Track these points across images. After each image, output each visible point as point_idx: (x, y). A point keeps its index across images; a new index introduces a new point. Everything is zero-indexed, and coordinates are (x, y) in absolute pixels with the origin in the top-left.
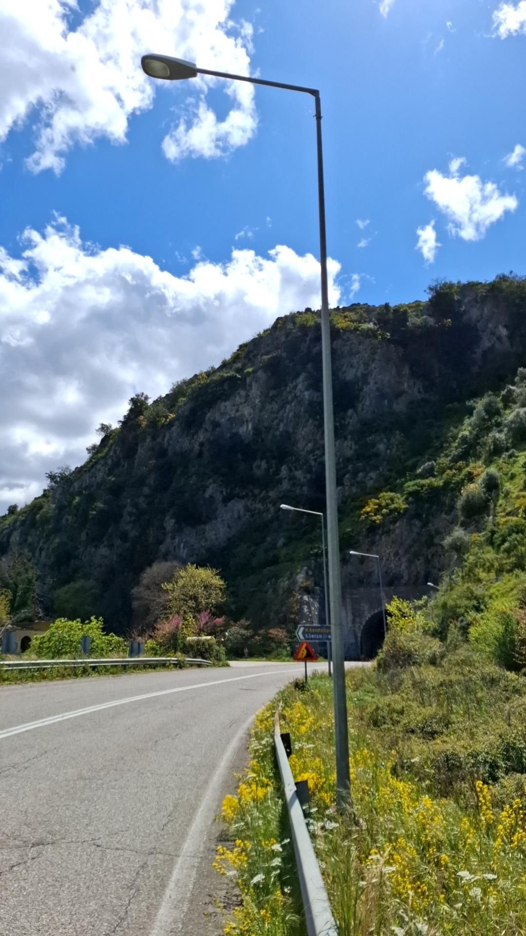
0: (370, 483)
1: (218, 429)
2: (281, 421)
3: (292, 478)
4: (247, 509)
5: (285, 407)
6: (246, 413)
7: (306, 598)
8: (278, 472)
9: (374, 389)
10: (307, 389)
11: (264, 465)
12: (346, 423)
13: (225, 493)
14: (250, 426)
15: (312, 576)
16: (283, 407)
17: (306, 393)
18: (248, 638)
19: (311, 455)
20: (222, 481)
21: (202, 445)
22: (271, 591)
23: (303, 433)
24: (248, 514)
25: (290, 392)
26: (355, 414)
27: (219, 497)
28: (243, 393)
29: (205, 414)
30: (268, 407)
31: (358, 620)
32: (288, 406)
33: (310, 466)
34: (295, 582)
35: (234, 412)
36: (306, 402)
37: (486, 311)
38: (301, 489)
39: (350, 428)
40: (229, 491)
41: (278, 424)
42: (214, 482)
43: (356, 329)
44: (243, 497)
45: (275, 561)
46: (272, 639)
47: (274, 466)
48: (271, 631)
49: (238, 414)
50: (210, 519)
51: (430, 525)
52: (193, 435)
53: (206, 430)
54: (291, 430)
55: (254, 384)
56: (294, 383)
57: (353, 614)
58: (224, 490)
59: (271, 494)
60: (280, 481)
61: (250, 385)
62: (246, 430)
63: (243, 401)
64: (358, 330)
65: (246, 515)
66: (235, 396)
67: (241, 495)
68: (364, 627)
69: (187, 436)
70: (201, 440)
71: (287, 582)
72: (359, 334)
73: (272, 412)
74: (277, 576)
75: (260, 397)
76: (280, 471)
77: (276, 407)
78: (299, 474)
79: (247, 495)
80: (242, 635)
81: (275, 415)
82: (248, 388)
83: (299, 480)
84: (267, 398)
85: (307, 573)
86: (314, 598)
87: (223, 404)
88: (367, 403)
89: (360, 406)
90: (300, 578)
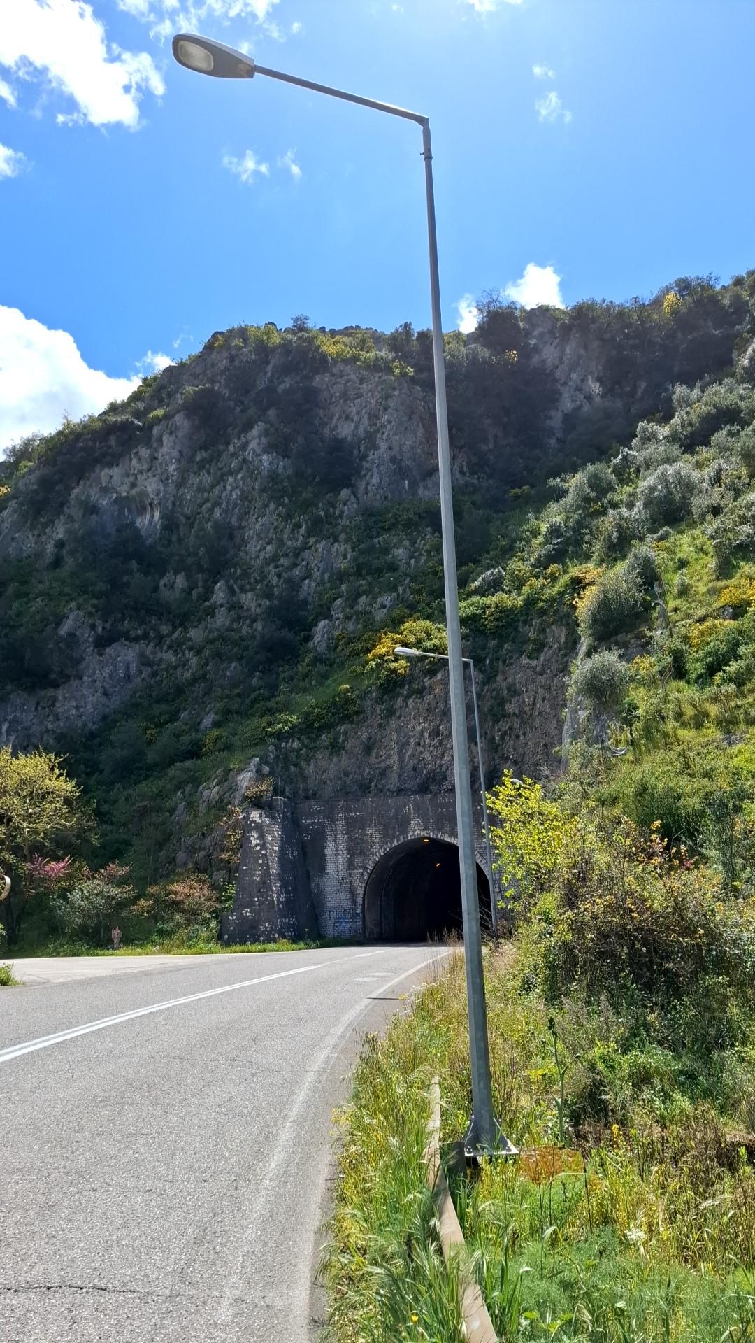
0: (380, 615)
1: (94, 517)
2: (217, 504)
3: (234, 607)
4: (145, 662)
5: (226, 482)
6: (149, 489)
7: (255, 816)
8: (208, 593)
9: (387, 457)
10: (266, 451)
11: (181, 581)
12: (337, 513)
13: (100, 630)
14: (157, 514)
15: (270, 774)
16: (221, 479)
17: (265, 457)
18: (123, 905)
19: (271, 567)
20: (94, 606)
21: (60, 545)
22: (181, 807)
23: (258, 527)
24: (147, 671)
25: (233, 455)
26: (352, 497)
27: (87, 636)
28: (144, 452)
29: (69, 489)
30: (194, 480)
31: (358, 861)
32: (231, 479)
33: (270, 586)
34: (233, 789)
35: (125, 487)
36: (265, 473)
37: (568, 351)
38: (251, 626)
39: (345, 522)
40: (108, 626)
41: (211, 510)
42: (79, 608)
43: (355, 358)
44: (136, 639)
45: (195, 752)
46: (177, 905)
47: (200, 584)
48: (176, 887)
49: (133, 492)
50: (68, 678)
51: (500, 678)
52: (45, 525)
53: (70, 518)
54: (234, 521)
55: (166, 437)
56: (243, 440)
57: (350, 851)
58: (99, 624)
59: (192, 633)
60: (211, 612)
61: (160, 441)
62: (149, 522)
63: (145, 467)
64: (359, 360)
65: (141, 672)
66: (130, 459)
67: (132, 634)
68: (370, 874)
69: (33, 528)
70: (60, 536)
71: (216, 789)
72: (360, 366)
73: (200, 490)
74: (196, 781)
75: (179, 461)
76: (212, 592)
77: (207, 480)
78: (248, 599)
79: (145, 636)
80: (111, 898)
81: (206, 495)
82: (155, 445)
83: (249, 610)
84: (189, 464)
85: (259, 771)
86: (273, 818)
87: (106, 471)
88: (375, 480)
89: (361, 486)
90: (245, 780)
